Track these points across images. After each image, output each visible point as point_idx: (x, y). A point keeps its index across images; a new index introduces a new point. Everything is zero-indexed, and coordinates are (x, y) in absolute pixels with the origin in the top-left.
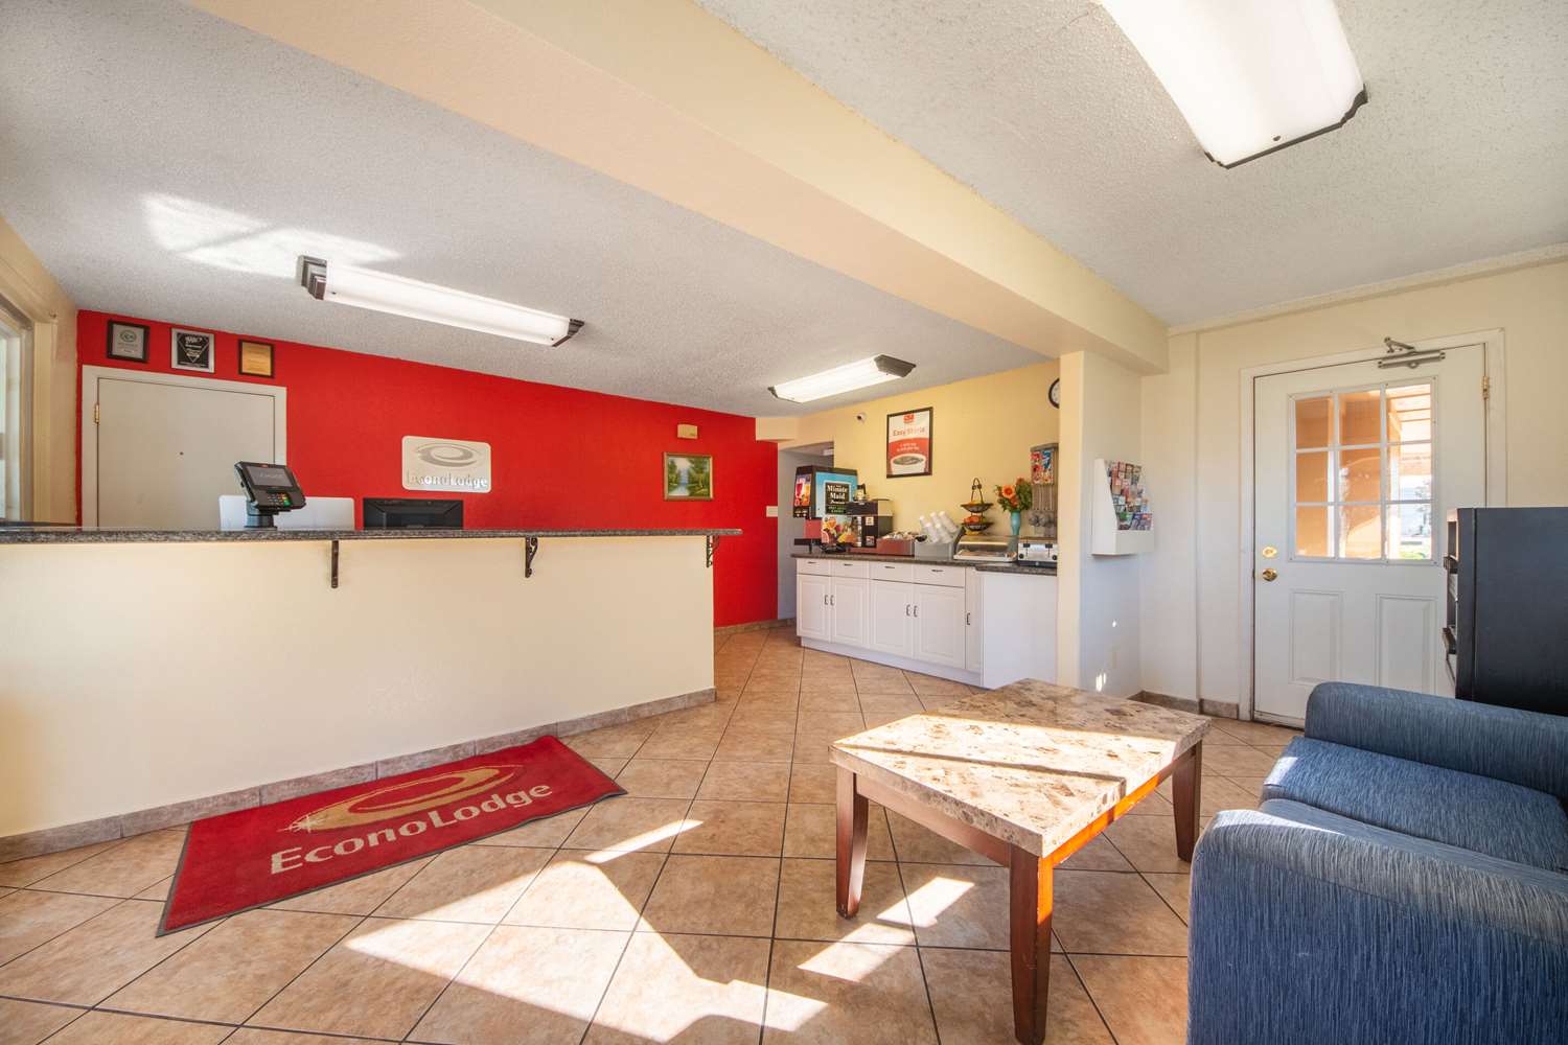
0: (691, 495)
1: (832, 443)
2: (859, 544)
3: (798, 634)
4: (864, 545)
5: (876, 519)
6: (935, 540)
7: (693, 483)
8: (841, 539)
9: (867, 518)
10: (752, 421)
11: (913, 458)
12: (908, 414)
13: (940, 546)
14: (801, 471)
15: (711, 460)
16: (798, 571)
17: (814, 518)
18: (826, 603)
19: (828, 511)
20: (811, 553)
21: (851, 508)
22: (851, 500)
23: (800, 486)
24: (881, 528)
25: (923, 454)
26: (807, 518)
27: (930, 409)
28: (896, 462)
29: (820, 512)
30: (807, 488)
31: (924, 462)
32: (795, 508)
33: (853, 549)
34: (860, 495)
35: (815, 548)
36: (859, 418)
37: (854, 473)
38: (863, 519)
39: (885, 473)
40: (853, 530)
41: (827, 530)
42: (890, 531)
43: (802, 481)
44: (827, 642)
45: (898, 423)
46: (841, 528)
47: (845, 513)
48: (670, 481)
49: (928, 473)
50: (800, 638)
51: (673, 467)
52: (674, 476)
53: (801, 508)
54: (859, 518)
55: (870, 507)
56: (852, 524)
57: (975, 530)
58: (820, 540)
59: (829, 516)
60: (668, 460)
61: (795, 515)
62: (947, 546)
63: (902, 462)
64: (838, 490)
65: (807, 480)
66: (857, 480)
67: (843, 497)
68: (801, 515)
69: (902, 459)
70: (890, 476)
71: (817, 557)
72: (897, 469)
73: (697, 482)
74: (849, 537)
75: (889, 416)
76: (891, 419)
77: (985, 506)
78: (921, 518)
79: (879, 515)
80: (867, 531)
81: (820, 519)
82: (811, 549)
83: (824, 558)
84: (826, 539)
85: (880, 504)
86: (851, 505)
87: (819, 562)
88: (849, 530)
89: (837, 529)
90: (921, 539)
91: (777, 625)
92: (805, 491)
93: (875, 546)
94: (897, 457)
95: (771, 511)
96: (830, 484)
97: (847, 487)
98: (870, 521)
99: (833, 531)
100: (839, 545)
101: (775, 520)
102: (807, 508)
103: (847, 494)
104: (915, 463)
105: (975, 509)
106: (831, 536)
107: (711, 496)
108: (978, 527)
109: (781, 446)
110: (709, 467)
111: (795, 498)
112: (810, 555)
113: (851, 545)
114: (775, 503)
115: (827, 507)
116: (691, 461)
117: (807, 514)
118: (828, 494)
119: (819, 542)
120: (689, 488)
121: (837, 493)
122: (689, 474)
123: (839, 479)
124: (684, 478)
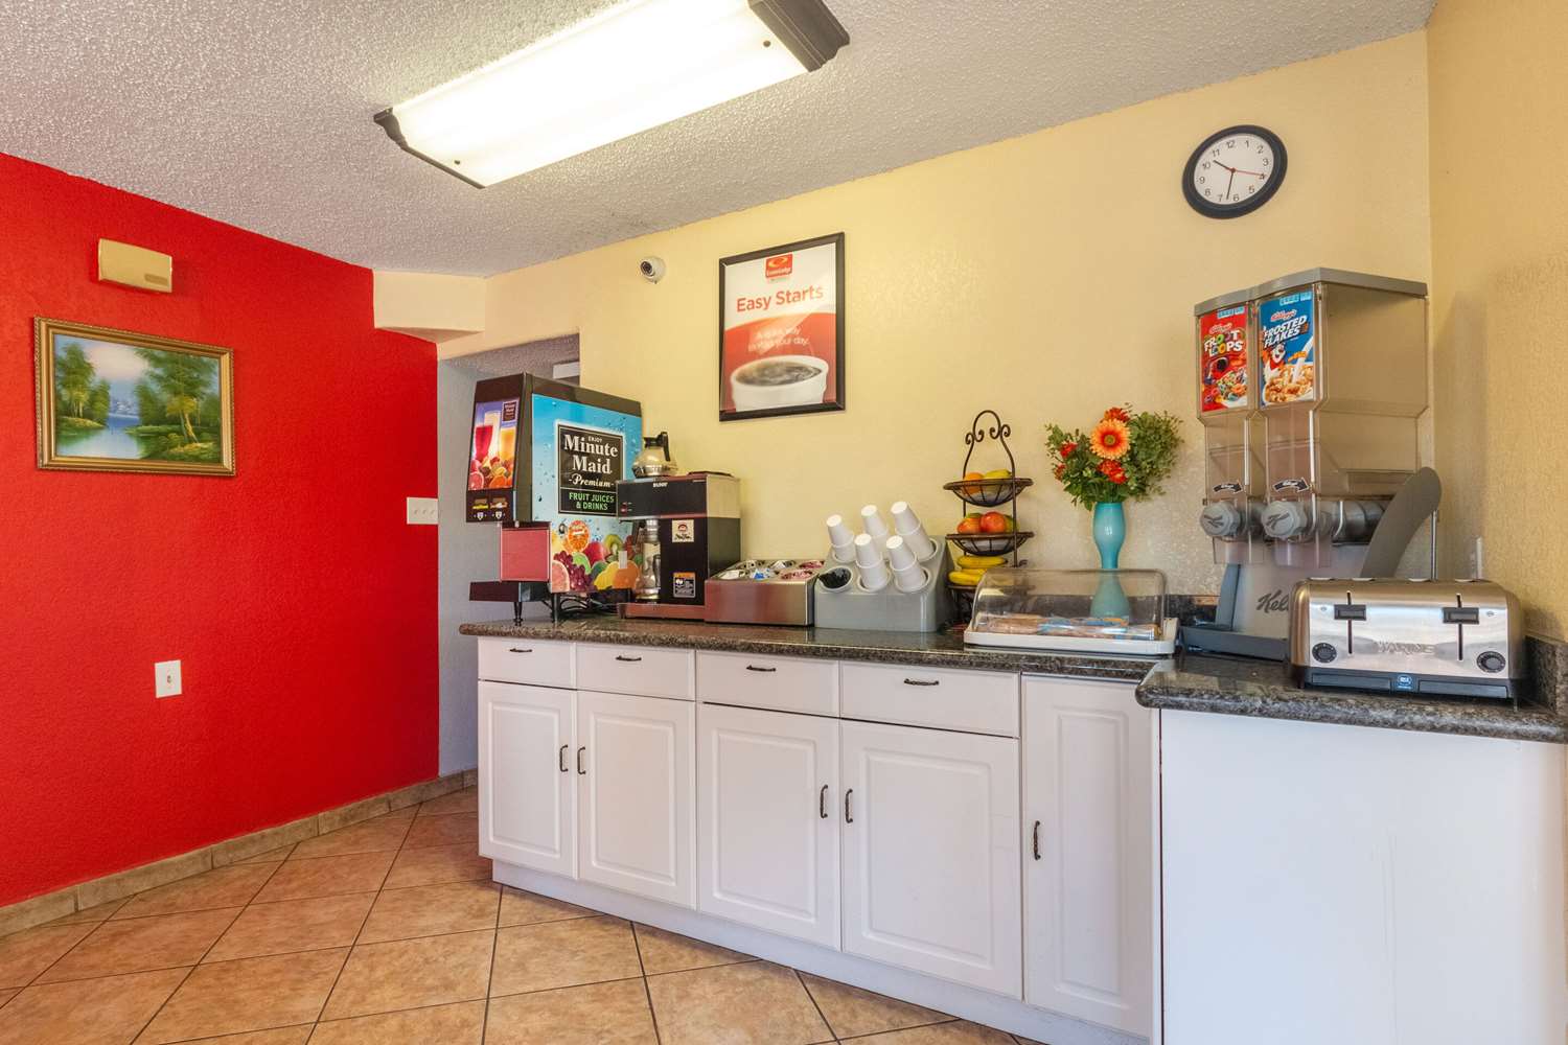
0: (149, 457)
1: (573, 340)
2: (653, 593)
3: (484, 851)
4: (667, 595)
5: (701, 526)
6: (878, 582)
7: (157, 425)
8: (604, 581)
9: (675, 524)
10: (363, 278)
11: (791, 369)
12: (778, 256)
13: (891, 596)
14: (489, 392)
15: (226, 359)
16: (482, 674)
17: (529, 525)
18: (563, 770)
19: (567, 505)
20: (518, 621)
21: (628, 499)
22: (627, 476)
23: (485, 434)
24: (714, 550)
25: (818, 355)
26: (508, 524)
27: (839, 239)
28: (746, 379)
29: (545, 505)
30: (507, 438)
31: (823, 375)
32: (472, 496)
33: (632, 609)
34: (653, 460)
35: (533, 609)
36: (647, 268)
37: (633, 409)
38: (665, 530)
39: (714, 407)
40: (631, 556)
41: (565, 558)
42: (733, 561)
43: (492, 418)
44: (570, 880)
45: (749, 280)
46: (603, 551)
47: (611, 510)
48: (64, 411)
49: (835, 403)
50: (490, 861)
51: (75, 369)
52: (84, 397)
53: (489, 494)
54: (652, 524)
55: (686, 494)
56: (632, 540)
57: (992, 553)
58: (544, 585)
59: (570, 519)
60: (54, 343)
61: (471, 517)
62: (913, 598)
63: (761, 379)
64: (592, 449)
65: (506, 417)
66: (640, 427)
67: (606, 469)
68: (489, 516)
69: (762, 370)
70: (728, 415)
71: (536, 636)
72: (746, 397)
73: (176, 420)
74: (621, 574)
75: (725, 262)
76: (728, 268)
77: (1014, 486)
78: (834, 521)
79: (710, 513)
80: (674, 558)
81: (545, 525)
82: (518, 610)
83: (558, 637)
84: (561, 582)
85: (712, 486)
86: (628, 488)
87: (544, 650)
88: (623, 555)
89: (592, 552)
90: (835, 580)
91: (436, 792)
92: (500, 445)
93: (699, 600)
94: (750, 367)
95: (419, 511)
96: (574, 433)
97: (615, 442)
98: (683, 530)
99: (580, 559)
100: (595, 595)
101: (430, 532)
102: (505, 494)
103: (616, 463)
104: (796, 379)
105: (990, 494)
106: (576, 573)
107: (228, 462)
108: (998, 544)
109: (444, 351)
110: (221, 378)
111: (471, 468)
112: (517, 628)
113: (630, 595)
114: (430, 491)
115: (564, 495)
116: (157, 361)
117: (507, 511)
118: (567, 454)
119: (540, 591)
120: (144, 438)
121: (591, 458)
122: (144, 393)
123: (596, 422)
124: (126, 406)
